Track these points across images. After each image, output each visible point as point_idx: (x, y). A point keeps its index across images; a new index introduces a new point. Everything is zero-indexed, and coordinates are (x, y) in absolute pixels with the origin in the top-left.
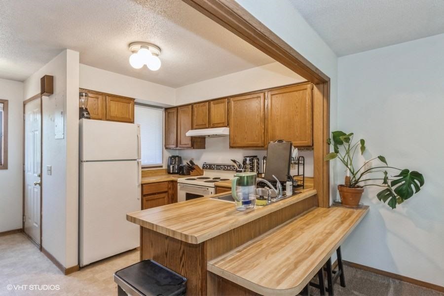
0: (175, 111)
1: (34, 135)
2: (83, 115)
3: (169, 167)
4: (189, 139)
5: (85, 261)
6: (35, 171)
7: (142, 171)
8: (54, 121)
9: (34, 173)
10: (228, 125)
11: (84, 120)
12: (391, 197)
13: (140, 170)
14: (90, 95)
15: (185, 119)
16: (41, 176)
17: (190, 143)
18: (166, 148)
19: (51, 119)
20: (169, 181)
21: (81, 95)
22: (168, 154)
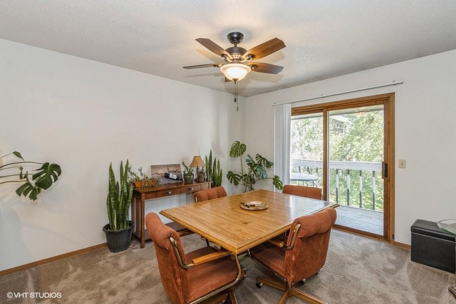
12: (31, 191)
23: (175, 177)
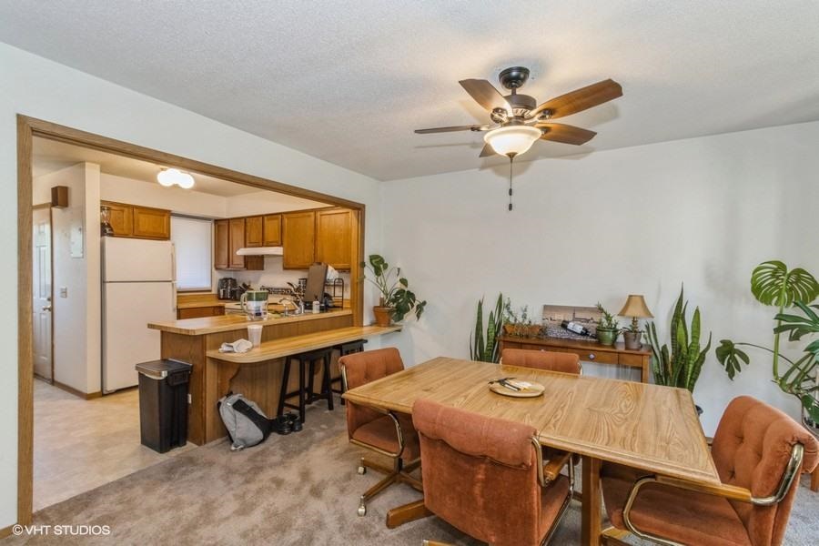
0: (226, 224)
1: (40, 251)
2: (105, 231)
3: (219, 291)
4: (242, 259)
5: (110, 387)
6: (43, 294)
7: (178, 297)
8: (69, 237)
9: (40, 296)
10: (281, 245)
11: (107, 239)
13: (176, 295)
14: (113, 208)
15: (237, 234)
16: (51, 299)
17: (242, 263)
18: (217, 269)
19: (66, 235)
20: (214, 307)
21: (102, 209)
22: (218, 276)
23: (579, 329)
